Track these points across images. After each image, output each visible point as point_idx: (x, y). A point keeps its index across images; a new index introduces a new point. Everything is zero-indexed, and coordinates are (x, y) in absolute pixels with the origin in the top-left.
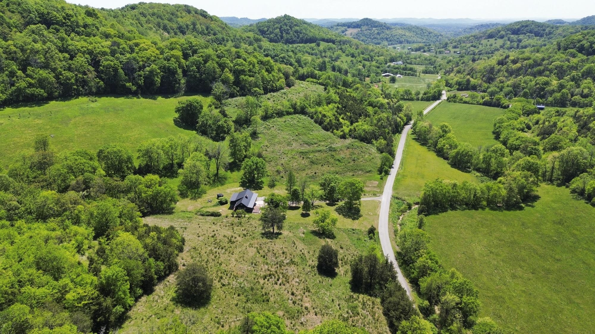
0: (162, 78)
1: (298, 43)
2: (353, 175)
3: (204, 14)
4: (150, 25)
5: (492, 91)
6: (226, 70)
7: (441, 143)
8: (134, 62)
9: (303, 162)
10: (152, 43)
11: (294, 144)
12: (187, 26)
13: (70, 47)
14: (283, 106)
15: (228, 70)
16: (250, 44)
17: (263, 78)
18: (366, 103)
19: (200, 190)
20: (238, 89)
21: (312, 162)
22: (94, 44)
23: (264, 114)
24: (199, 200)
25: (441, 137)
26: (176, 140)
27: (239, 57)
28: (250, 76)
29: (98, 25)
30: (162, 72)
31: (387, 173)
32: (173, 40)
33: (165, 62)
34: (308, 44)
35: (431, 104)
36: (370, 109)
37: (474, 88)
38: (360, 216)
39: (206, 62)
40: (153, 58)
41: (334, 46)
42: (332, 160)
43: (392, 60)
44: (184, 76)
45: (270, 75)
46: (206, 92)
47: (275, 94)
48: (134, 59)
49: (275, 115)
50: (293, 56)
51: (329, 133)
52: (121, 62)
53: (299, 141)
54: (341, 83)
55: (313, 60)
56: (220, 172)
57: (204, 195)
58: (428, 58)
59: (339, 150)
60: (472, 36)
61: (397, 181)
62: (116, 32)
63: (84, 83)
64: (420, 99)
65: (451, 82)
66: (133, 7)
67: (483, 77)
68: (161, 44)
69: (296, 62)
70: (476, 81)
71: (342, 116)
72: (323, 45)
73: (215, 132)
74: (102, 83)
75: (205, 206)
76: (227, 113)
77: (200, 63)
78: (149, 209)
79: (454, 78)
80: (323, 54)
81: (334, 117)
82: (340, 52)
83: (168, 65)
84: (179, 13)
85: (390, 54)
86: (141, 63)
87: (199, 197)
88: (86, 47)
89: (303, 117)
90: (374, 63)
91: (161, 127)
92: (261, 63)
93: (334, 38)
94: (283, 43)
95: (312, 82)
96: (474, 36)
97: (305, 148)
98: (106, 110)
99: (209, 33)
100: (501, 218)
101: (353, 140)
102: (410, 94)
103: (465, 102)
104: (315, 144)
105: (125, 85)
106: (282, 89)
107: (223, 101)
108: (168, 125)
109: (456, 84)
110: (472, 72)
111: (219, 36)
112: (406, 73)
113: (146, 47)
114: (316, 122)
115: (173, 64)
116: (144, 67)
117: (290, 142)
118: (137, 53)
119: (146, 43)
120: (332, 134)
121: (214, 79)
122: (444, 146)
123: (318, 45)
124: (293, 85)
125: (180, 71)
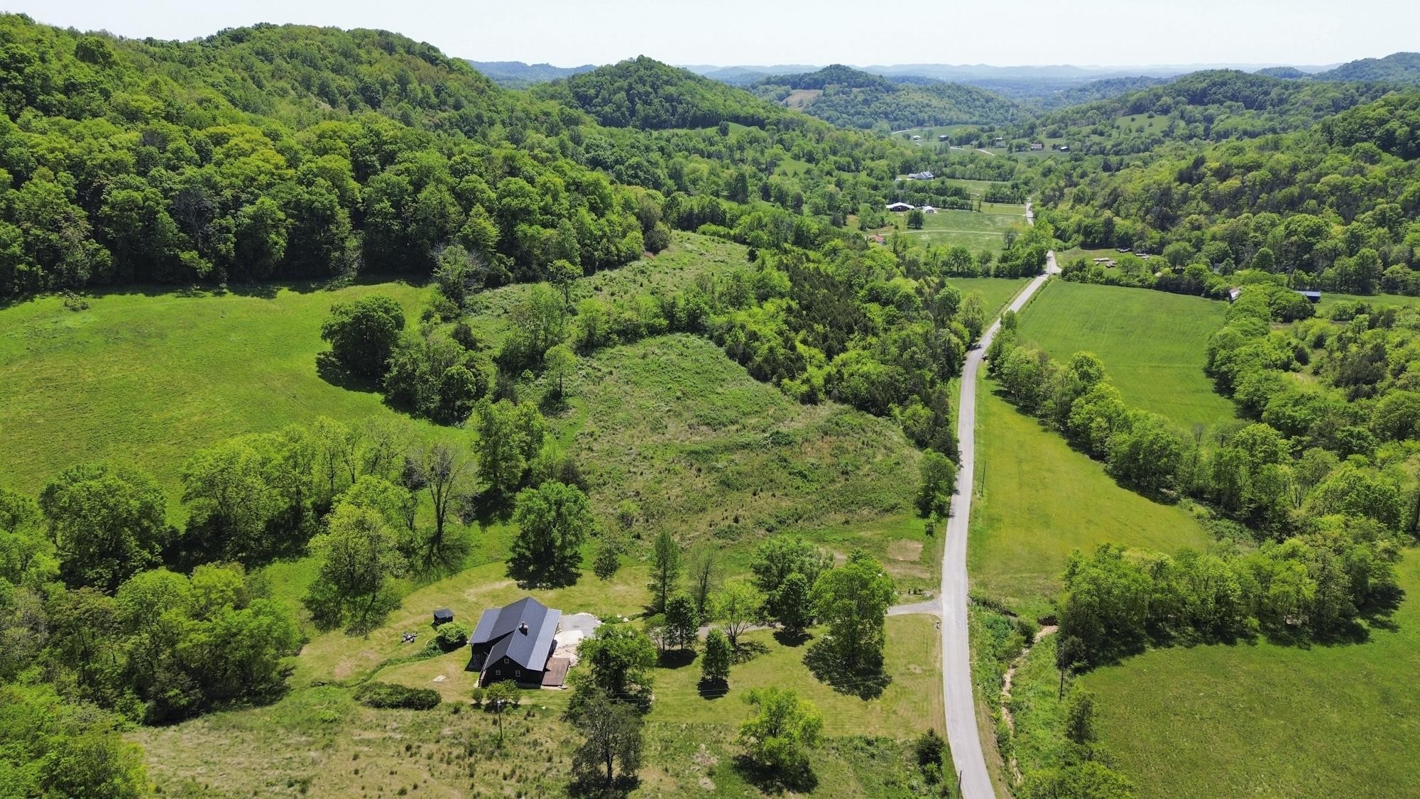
0: (293, 235)
1: (673, 127)
2: (847, 522)
3: (430, 55)
4: (282, 84)
5: (1177, 252)
6: (478, 208)
7: (1082, 411)
8: (205, 192)
9: (699, 483)
10: (265, 135)
11: (673, 427)
12: (384, 85)
13: (13, 152)
14: (638, 310)
15: (482, 210)
16: (552, 131)
17: (581, 230)
18: (862, 293)
19: (380, 595)
20: (512, 261)
21: (726, 484)
22: (89, 140)
23: (584, 335)
24: (377, 633)
25: (1078, 393)
26: (308, 437)
27: (513, 172)
28: (545, 226)
29: (108, 86)
30: (292, 216)
31: (944, 512)
32: (327, 125)
33: (300, 189)
34: (699, 130)
35: (1023, 287)
36: (874, 309)
37: (1125, 242)
39: (418, 186)
40: (263, 179)
41: (763, 134)
42: (781, 476)
43: (907, 169)
44: (355, 227)
45: (602, 221)
46: (419, 272)
47: (615, 273)
48: (208, 182)
49: (615, 337)
50: (662, 162)
51: (769, 386)
52: (166, 193)
53: (686, 415)
54: (791, 237)
55: (712, 172)
56: (447, 528)
57: (392, 614)
58: (994, 163)
59: (799, 440)
60: (1092, 108)
61: (976, 539)
62: (160, 104)
63: (50, 256)
64: (992, 272)
65: (1063, 225)
66: (238, 36)
67: (1147, 213)
68: (293, 139)
69: (671, 177)
70: (1128, 223)
71: (803, 333)
72: (737, 132)
73: (437, 398)
74: (105, 253)
75: (393, 656)
76: (475, 333)
77: (403, 191)
78: (198, 693)
79: (1071, 215)
80: (737, 156)
81: (780, 340)
82: (778, 149)
83: (306, 196)
84: (362, 52)
85: (902, 154)
86: (228, 193)
87: (377, 624)
88: (62, 150)
89: (694, 340)
90: (863, 176)
91: (278, 384)
92: (575, 186)
93: (762, 113)
94: (635, 126)
95: (714, 234)
96: (1098, 108)
97: (704, 439)
98: (110, 334)
99: (444, 103)
101: (838, 407)
102: (967, 260)
103: (1110, 282)
104: (733, 423)
105: (177, 256)
106: (635, 257)
107: (468, 299)
108: (297, 377)
109: (1078, 232)
110: (1113, 201)
111: (469, 110)
112: (944, 202)
113: (247, 146)
114: (731, 354)
115: (323, 195)
116: (237, 203)
117: (658, 421)
118: (219, 164)
119: (247, 136)
120: (777, 391)
121: (443, 237)
122: (1091, 420)
123: (724, 132)
124: (665, 247)
125: (343, 214)
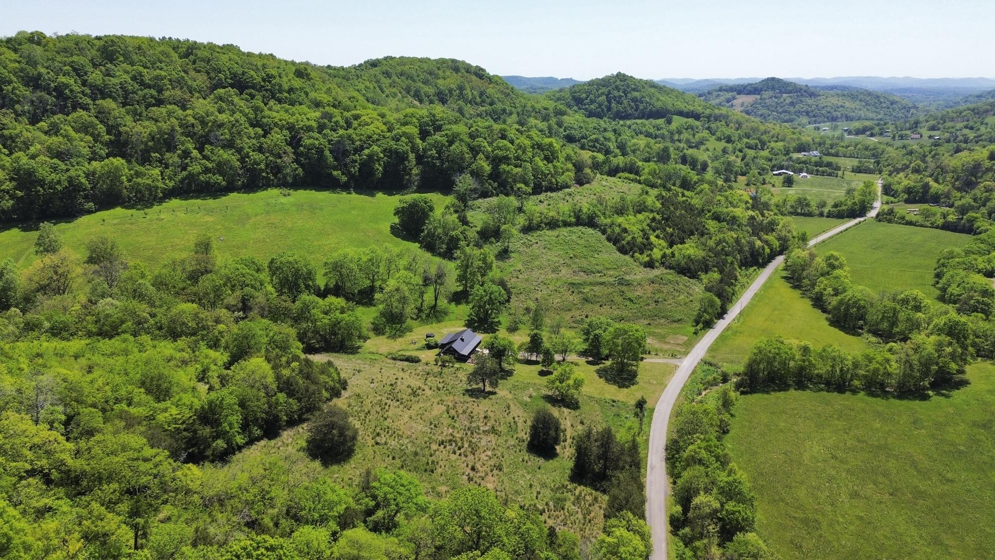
0: (386, 166)
1: (635, 118)
2: (649, 324)
3: (479, 73)
4: (394, 90)
5: (963, 205)
6: (481, 155)
7: (824, 285)
8: (347, 142)
9: (571, 298)
10: (379, 115)
11: (564, 270)
12: (451, 91)
13: (265, 120)
14: (558, 213)
15: (483, 156)
16: (545, 118)
17: (536, 170)
18: (709, 214)
19: (404, 326)
20: (496, 185)
21: (586, 300)
22: (297, 115)
23: (527, 223)
24: (400, 339)
25: (822, 275)
26: (379, 252)
27: (503, 137)
28: (516, 166)
29: (308, 90)
30: (387, 156)
31: (708, 325)
32: (409, 111)
33: (392, 143)
34: (651, 120)
35: (843, 223)
36: (712, 225)
37: (936, 199)
38: (633, 384)
39: (451, 143)
40: (375, 137)
41: (697, 123)
42: (618, 299)
43: (801, 148)
44: (417, 164)
45: (550, 165)
46: (446, 187)
47: (553, 194)
48: (349, 137)
49: (543, 225)
50: (613, 138)
51: (627, 257)
52: (330, 141)
53: (573, 266)
54: (678, 182)
55: (648, 145)
56: (439, 303)
57: (408, 334)
58: (872, 147)
59: (635, 283)
60: (969, 109)
61: (722, 338)
62: (331, 99)
63: (277, 170)
64: (825, 214)
65: (894, 187)
66: (374, 64)
67: (956, 181)
68: (392, 117)
69: (618, 147)
70: (941, 187)
71: (658, 232)
72: (678, 121)
73: (444, 246)
74: (300, 170)
75: (406, 348)
76: (469, 219)
77: (443, 145)
78: (323, 344)
79: (903, 181)
80: (676, 137)
81: (641, 233)
82: (705, 133)
83: (395, 146)
84: (440, 72)
85: (798, 139)
86: (358, 143)
87: (400, 336)
88: (285, 120)
89: (590, 231)
90: (765, 153)
91: (371, 234)
92: (539, 146)
93: (700, 109)
94: (609, 118)
95: (626, 178)
96: (973, 110)
97: (581, 278)
98: (300, 207)
99: (483, 101)
100: (880, 409)
101: (665, 271)
102: (808, 205)
103: (910, 223)
104: (598, 272)
105: (331, 173)
106: (568, 187)
107: (470, 203)
108: (380, 232)
109: (904, 192)
110: (940, 172)
111: (499, 106)
112: (817, 171)
113: (369, 121)
114: (609, 239)
115: (403, 146)
116: (362, 148)
117: (557, 268)
118: (355, 129)
119: (370, 116)
120: (631, 260)
121: (461, 170)
122: (825, 289)
123: (669, 122)
124: (588, 182)
125: (412, 156)
